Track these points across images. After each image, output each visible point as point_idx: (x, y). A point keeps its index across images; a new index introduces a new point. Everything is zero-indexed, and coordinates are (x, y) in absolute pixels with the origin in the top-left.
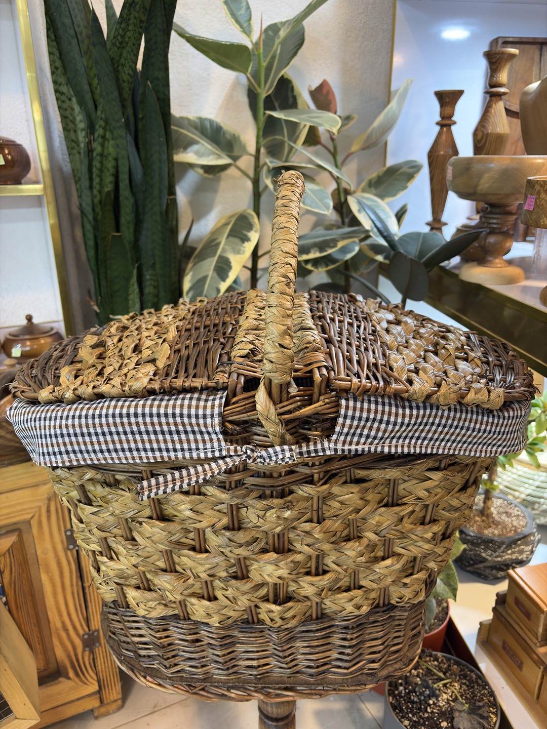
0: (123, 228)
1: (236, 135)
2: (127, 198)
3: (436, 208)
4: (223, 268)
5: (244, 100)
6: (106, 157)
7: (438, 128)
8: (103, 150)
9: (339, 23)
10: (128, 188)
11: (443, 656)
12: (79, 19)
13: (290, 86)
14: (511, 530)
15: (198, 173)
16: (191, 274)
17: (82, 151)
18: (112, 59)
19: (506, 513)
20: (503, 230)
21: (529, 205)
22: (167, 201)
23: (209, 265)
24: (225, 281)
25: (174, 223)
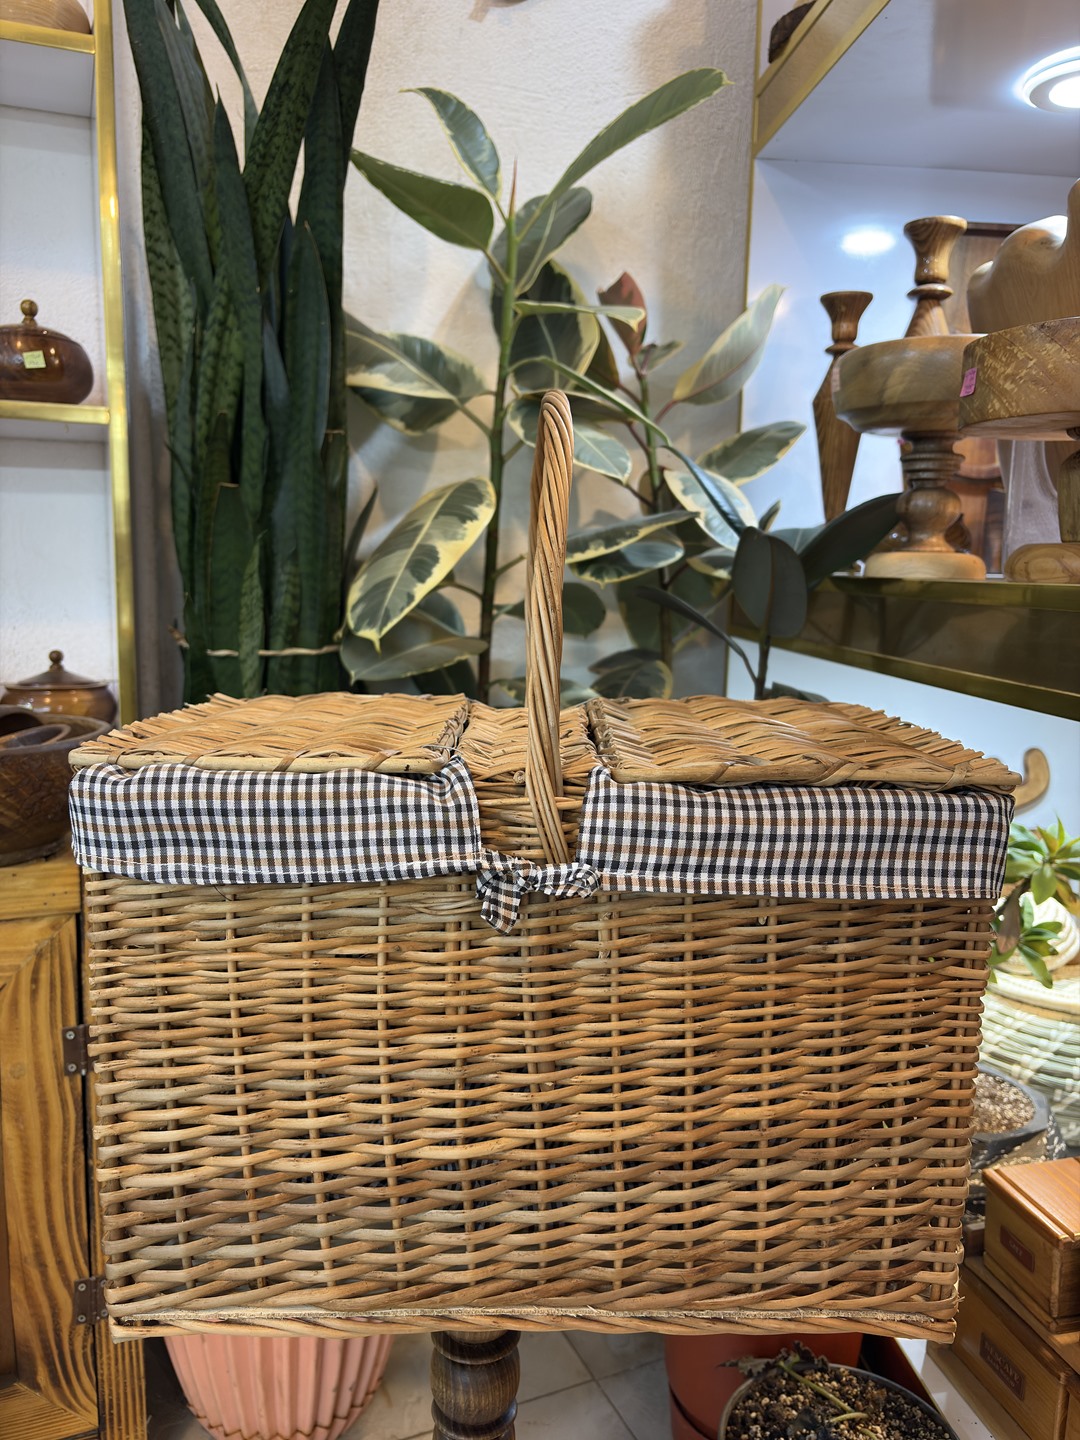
0: (245, 473)
1: (467, 365)
2: (255, 431)
3: (831, 498)
4: (422, 564)
5: (486, 315)
6: (225, 359)
7: (829, 359)
8: (220, 347)
9: (657, 205)
10: (259, 412)
11: (851, 1373)
12: (197, 125)
13: (565, 289)
14: (999, 1125)
15: (394, 428)
16: (364, 577)
17: (184, 358)
18: (247, 186)
19: (992, 1097)
20: (941, 484)
21: (967, 387)
22: (327, 435)
23: (398, 564)
24: (422, 580)
25: (337, 478)
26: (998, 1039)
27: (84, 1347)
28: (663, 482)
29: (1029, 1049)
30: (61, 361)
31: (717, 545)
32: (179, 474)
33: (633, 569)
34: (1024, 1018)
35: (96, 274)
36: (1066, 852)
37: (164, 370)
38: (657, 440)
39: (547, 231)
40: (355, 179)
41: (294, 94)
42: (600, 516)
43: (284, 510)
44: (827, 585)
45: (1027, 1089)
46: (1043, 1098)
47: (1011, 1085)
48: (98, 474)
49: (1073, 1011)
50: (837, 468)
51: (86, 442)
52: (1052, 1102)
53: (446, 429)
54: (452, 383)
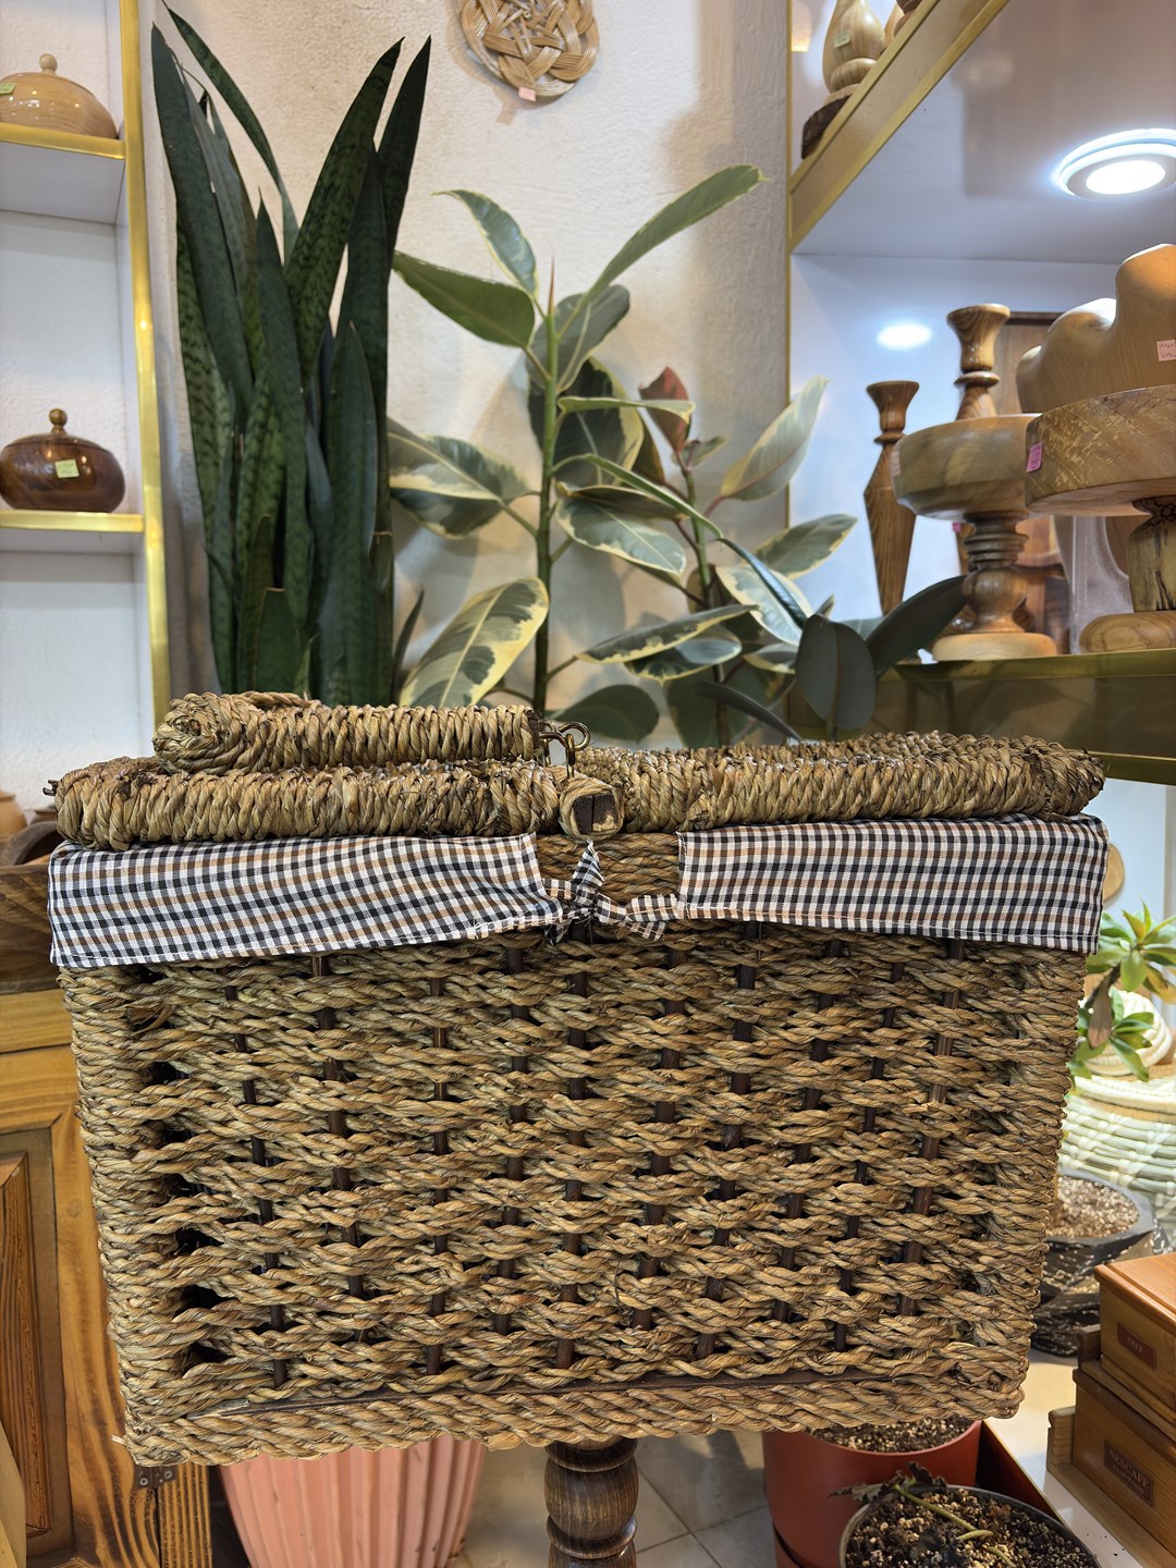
0: (289, 578)
1: (507, 467)
2: (299, 535)
3: (887, 590)
4: (476, 666)
5: (523, 416)
6: (266, 463)
7: (879, 449)
8: (261, 450)
10: (304, 513)
11: (971, 1493)
12: (235, 230)
13: (605, 383)
14: (1104, 1229)
15: (433, 532)
16: (415, 682)
17: (221, 463)
18: (290, 288)
19: (1093, 1203)
20: (1006, 564)
21: (1033, 462)
22: (375, 537)
23: (451, 665)
24: (479, 681)
25: (385, 582)
26: (1094, 1144)
27: (146, 1514)
28: (715, 578)
29: (1126, 1153)
30: (93, 470)
31: (779, 641)
32: (218, 580)
33: (692, 666)
34: (1118, 1121)
35: (123, 382)
36: (1153, 937)
37: (200, 476)
38: (706, 534)
39: (584, 329)
40: (396, 284)
41: (339, 195)
42: (646, 618)
43: (331, 614)
44: (893, 674)
45: (1128, 1193)
46: (1146, 1201)
47: (1111, 1190)
48: (126, 587)
49: (1169, 1111)
50: (892, 557)
51: (113, 555)
52: (1155, 1208)
53: (486, 533)
54: (494, 484)
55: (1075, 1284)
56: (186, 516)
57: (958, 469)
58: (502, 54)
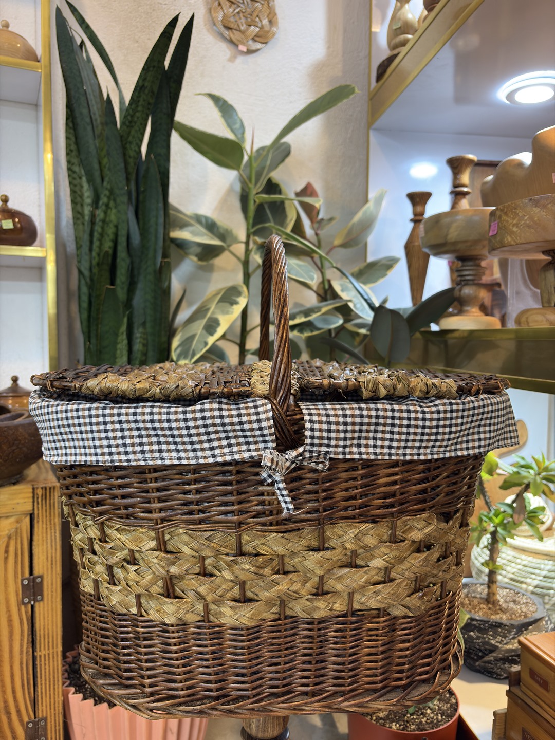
0: (118, 281)
1: (229, 229)
2: (123, 260)
3: (415, 294)
4: (211, 327)
5: (237, 205)
6: (108, 224)
7: (411, 225)
8: (106, 217)
9: (321, 151)
10: (126, 250)
12: (95, 108)
13: (277, 189)
14: (520, 616)
15: (192, 260)
16: (180, 334)
17: (86, 223)
18: (121, 137)
19: (514, 601)
20: (476, 282)
21: (493, 231)
22: (161, 262)
23: (198, 327)
24: (212, 334)
25: (166, 284)
26: (514, 570)
28: (331, 286)
29: (530, 575)
30: (21, 225)
31: (360, 317)
32: (83, 282)
33: (318, 329)
34: (526, 559)
35: (39, 182)
36: (546, 469)
37: (75, 230)
38: (326, 264)
39: (268, 163)
40: (175, 137)
41: (147, 91)
42: (296, 305)
43: (138, 300)
44: (418, 335)
45: (532, 596)
46: (541, 600)
47: (523, 595)
48: (36, 285)
49: (551, 554)
50: (417, 278)
51: (32, 268)
52: (545, 603)
53: (218, 261)
54: (222, 237)
55: (506, 644)
56: (68, 249)
57: (453, 234)
58: (231, 29)
